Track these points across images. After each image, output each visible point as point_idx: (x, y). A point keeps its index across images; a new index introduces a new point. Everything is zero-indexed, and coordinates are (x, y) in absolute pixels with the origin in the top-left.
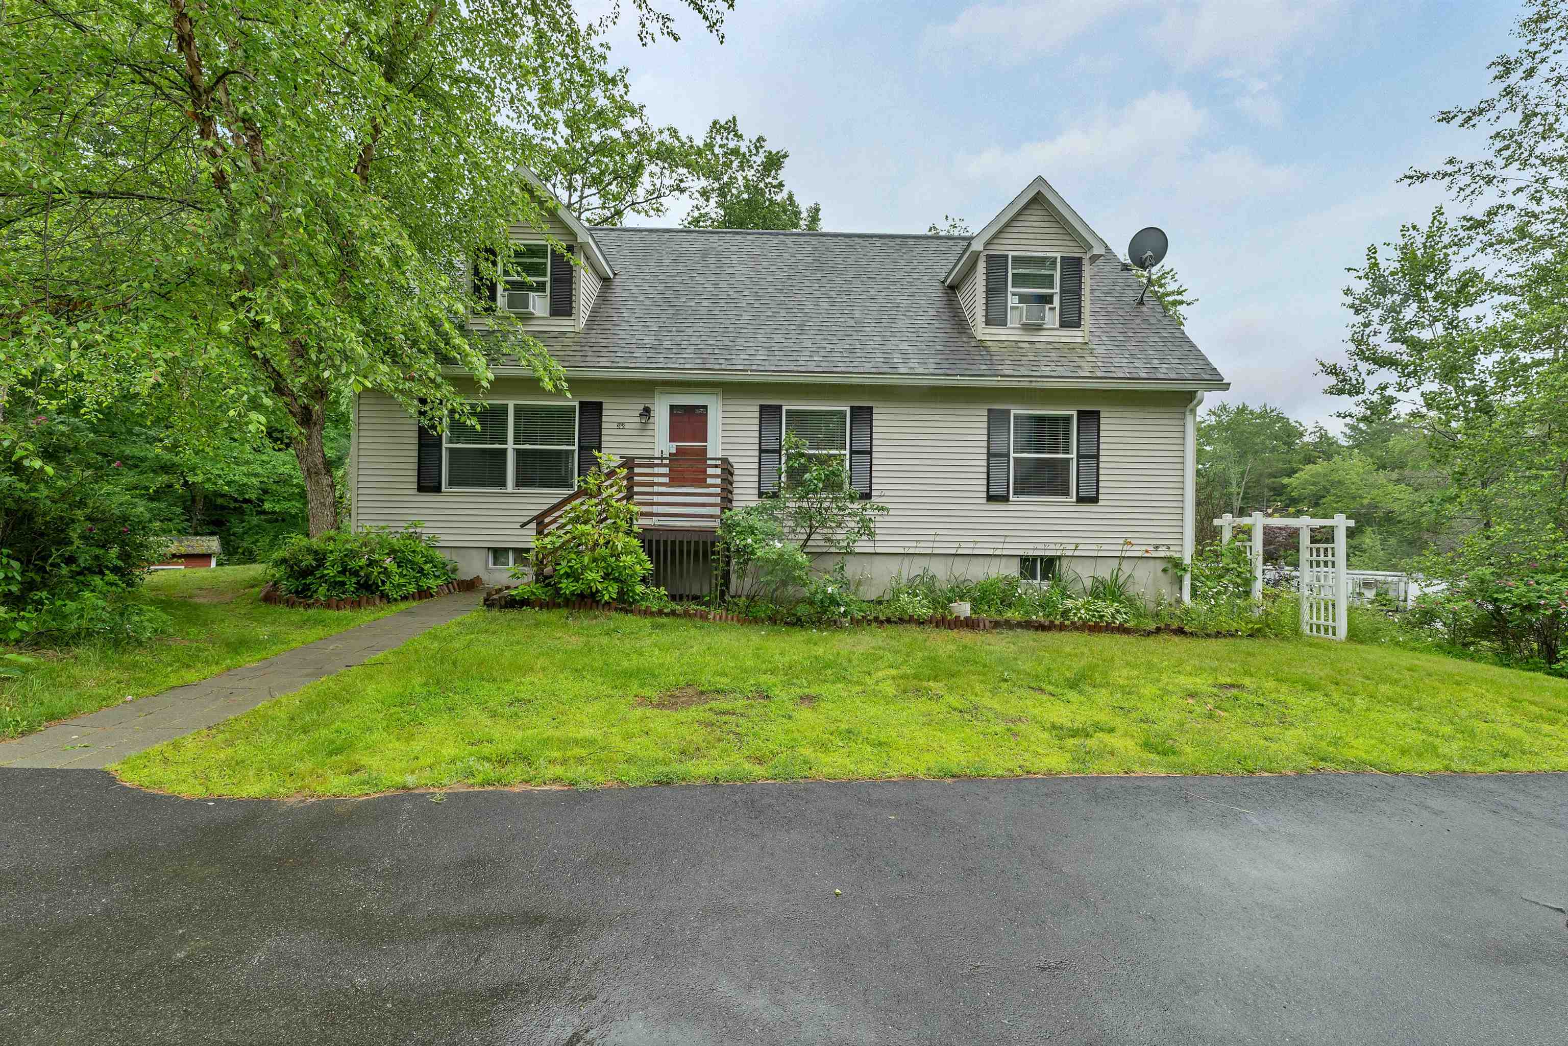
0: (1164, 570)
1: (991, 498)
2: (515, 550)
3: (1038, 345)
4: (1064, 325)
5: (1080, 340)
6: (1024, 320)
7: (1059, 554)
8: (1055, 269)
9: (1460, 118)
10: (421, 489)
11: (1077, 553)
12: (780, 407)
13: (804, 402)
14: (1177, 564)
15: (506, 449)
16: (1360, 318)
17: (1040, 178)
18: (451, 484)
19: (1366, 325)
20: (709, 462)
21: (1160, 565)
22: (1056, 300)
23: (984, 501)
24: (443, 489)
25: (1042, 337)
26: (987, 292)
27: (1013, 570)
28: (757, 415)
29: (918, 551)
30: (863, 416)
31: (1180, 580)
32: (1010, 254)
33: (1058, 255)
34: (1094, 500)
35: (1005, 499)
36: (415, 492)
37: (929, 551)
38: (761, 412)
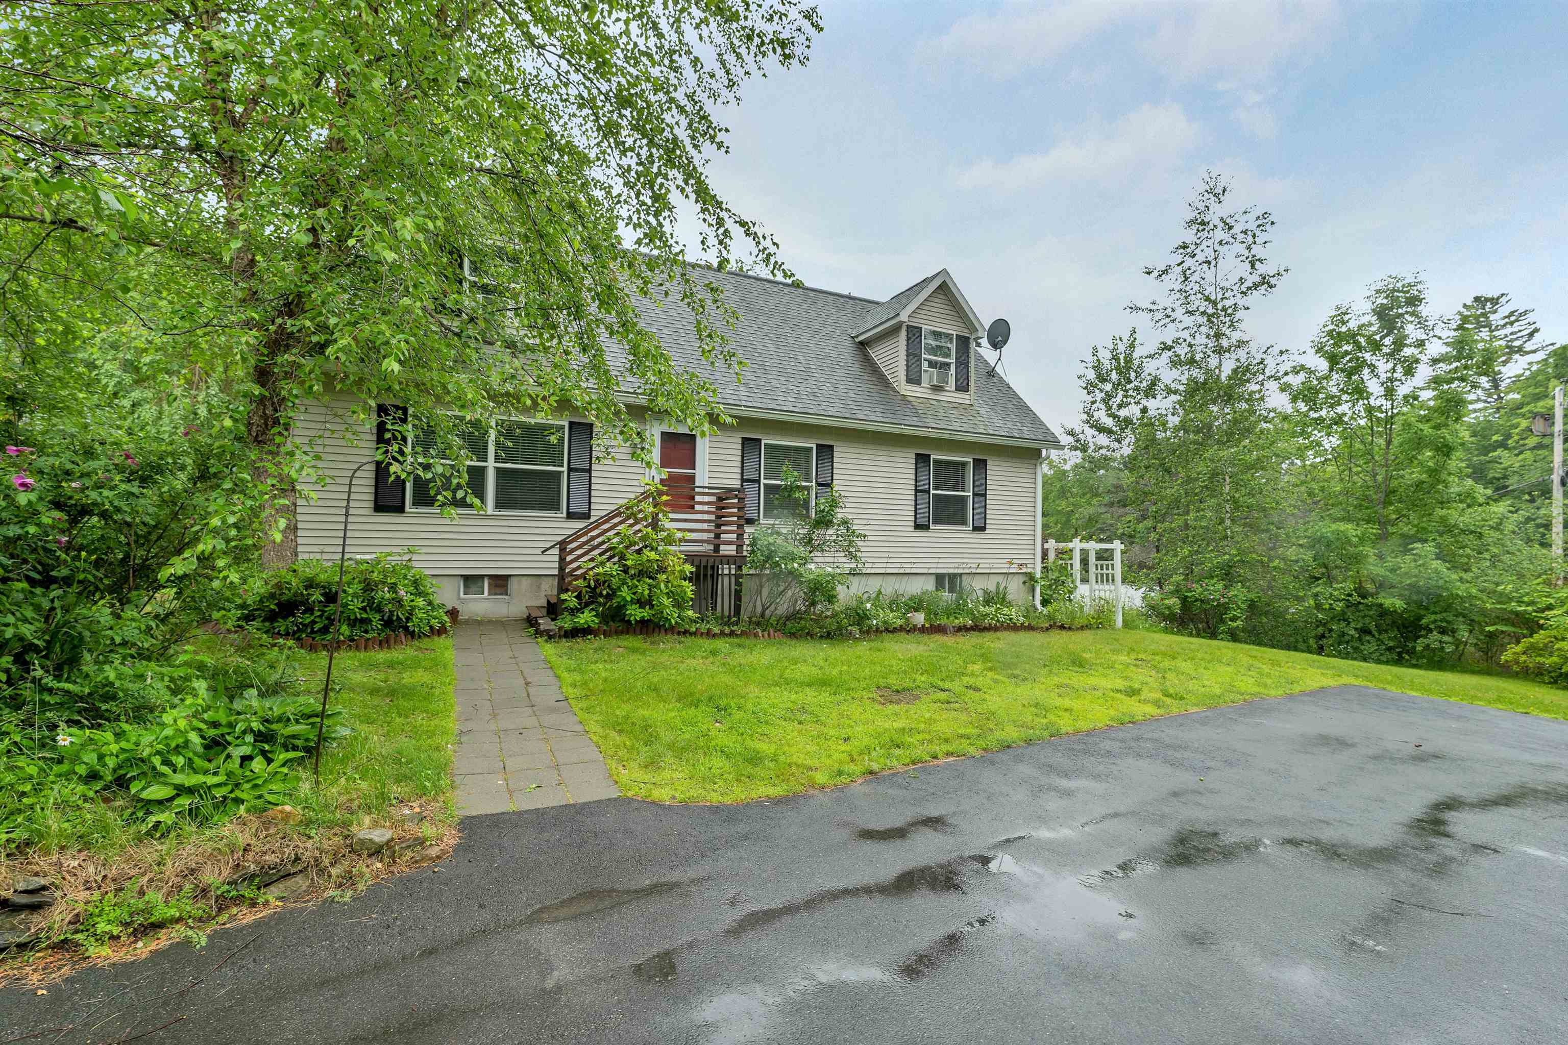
0: (1024, 583)
1: (918, 527)
2: (491, 577)
3: (943, 404)
4: (958, 389)
5: (968, 402)
6: (935, 383)
7: (960, 571)
8: (951, 342)
9: (1155, 274)
10: (379, 508)
11: (979, 571)
12: (760, 440)
13: (779, 438)
14: (1031, 577)
15: (484, 468)
16: (1089, 398)
17: (945, 271)
18: (415, 503)
19: (1093, 403)
20: (697, 490)
21: (1022, 579)
22: (953, 367)
23: (912, 529)
24: (407, 509)
25: (943, 397)
26: (907, 356)
27: (930, 585)
28: (740, 447)
29: (873, 571)
30: (826, 452)
31: (1033, 590)
32: (924, 327)
33: (954, 333)
34: (982, 529)
35: (926, 527)
36: (371, 512)
37: (883, 571)
38: (743, 444)
